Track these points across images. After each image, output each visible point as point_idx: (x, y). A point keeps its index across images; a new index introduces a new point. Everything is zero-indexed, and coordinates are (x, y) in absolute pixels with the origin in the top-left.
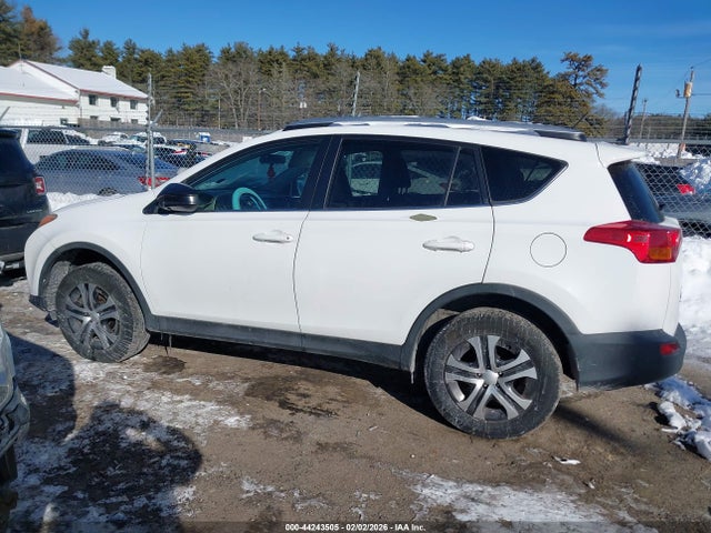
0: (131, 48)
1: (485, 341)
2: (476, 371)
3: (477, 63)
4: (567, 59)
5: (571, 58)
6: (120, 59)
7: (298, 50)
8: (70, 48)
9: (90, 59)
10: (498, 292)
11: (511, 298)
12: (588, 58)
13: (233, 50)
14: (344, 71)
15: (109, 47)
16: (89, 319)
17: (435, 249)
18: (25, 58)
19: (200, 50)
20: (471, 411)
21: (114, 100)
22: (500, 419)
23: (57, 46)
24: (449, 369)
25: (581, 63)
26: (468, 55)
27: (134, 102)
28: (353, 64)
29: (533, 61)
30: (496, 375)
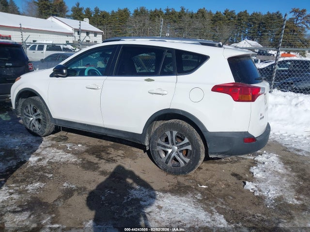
0: (97, 10)
1: (172, 133)
2: (169, 146)
3: (250, 14)
4: (292, 12)
5: (295, 11)
6: (92, 15)
7: (167, 10)
8: (72, 11)
9: (79, 16)
10: (176, 112)
11: (181, 115)
12: (304, 11)
13: (139, 10)
14: (186, 19)
15: (88, 11)
16: (32, 119)
17: (153, 94)
18: (53, 15)
19: (126, 11)
20: (167, 162)
21: (88, 33)
22: (178, 166)
23: (67, 10)
24: (159, 145)
25: (300, 13)
26: (246, 11)
27: (96, 34)
28: (192, 16)
29: (277, 13)
30: (177, 148)
